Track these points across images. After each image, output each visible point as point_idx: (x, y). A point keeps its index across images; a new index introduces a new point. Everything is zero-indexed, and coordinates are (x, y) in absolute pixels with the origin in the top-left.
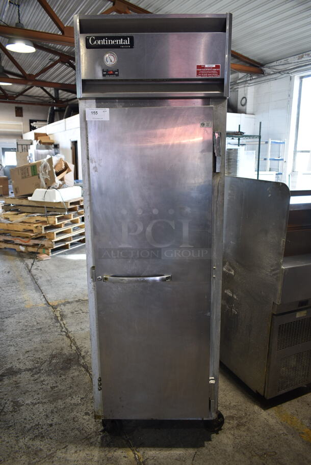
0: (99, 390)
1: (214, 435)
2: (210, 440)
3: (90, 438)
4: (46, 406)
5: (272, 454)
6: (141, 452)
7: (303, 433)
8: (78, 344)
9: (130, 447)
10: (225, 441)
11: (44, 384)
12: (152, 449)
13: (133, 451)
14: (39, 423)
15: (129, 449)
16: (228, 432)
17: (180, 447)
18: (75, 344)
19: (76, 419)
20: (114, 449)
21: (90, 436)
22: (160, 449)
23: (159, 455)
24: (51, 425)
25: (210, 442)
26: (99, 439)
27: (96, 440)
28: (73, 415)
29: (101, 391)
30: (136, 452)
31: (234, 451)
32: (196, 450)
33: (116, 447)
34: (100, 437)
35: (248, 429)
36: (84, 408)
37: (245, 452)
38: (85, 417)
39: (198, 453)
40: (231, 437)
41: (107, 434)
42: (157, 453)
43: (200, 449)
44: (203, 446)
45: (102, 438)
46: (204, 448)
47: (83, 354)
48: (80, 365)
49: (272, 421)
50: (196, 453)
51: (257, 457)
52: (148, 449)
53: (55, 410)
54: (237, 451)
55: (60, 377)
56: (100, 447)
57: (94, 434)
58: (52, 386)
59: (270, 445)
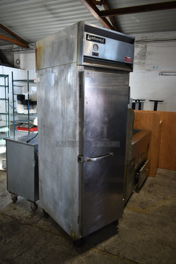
0: (78, 223)
1: (118, 226)
2: (118, 229)
3: (71, 254)
4: (29, 252)
5: (141, 223)
6: (99, 246)
7: (142, 212)
8: (9, 214)
9: (93, 247)
10: (123, 226)
11: (13, 243)
12: (102, 243)
13: (95, 248)
14: (35, 262)
15: (93, 248)
16: (121, 223)
17: (111, 237)
18: (7, 215)
19: (54, 250)
20: (87, 252)
22: (105, 241)
23: (107, 244)
24: (44, 259)
25: (119, 229)
26: (75, 252)
28: (49, 249)
32: (117, 235)
33: (87, 251)
35: (126, 219)
37: (133, 227)
38: (57, 247)
39: (119, 235)
40: (124, 224)
41: (77, 248)
42: (105, 243)
44: (118, 232)
45: (77, 251)
46: (119, 233)
47: (18, 219)
48: (24, 224)
49: (130, 212)
51: (138, 226)
52: (100, 244)
53: (37, 251)
54: (130, 228)
55: (19, 235)
56: (80, 255)
57: (70, 251)
58: (19, 241)
59: (138, 220)
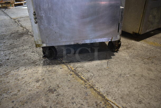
0: (36, 23)
1: (115, 53)
2: (114, 55)
3: (36, 62)
4: (5, 52)
6: (72, 65)
8: (28, 28)
10: (123, 55)
11: (5, 43)
12: (79, 63)
13: (66, 65)
15: (64, 65)
18: (26, 28)
19: (26, 55)
21: (36, 61)
22: (84, 62)
24: (8, 59)
27: (40, 63)
28: (23, 53)
29: (37, 24)
30: (68, 66)
31: (131, 58)
32: (107, 60)
33: (54, 64)
34: (42, 61)
35: (134, 49)
36: (31, 50)
37: (137, 58)
38: (32, 54)
40: (126, 53)
41: (47, 59)
42: (83, 64)
43: (110, 59)
45: (44, 62)
46: (112, 59)
47: (30, 31)
48: (29, 35)
49: (145, 45)
50: (108, 61)
51: (146, 59)
52: (76, 63)
53: (12, 52)
54: (133, 58)
55: (16, 40)
56: (43, 66)
57: (38, 60)
58: (10, 43)
59: (150, 54)
